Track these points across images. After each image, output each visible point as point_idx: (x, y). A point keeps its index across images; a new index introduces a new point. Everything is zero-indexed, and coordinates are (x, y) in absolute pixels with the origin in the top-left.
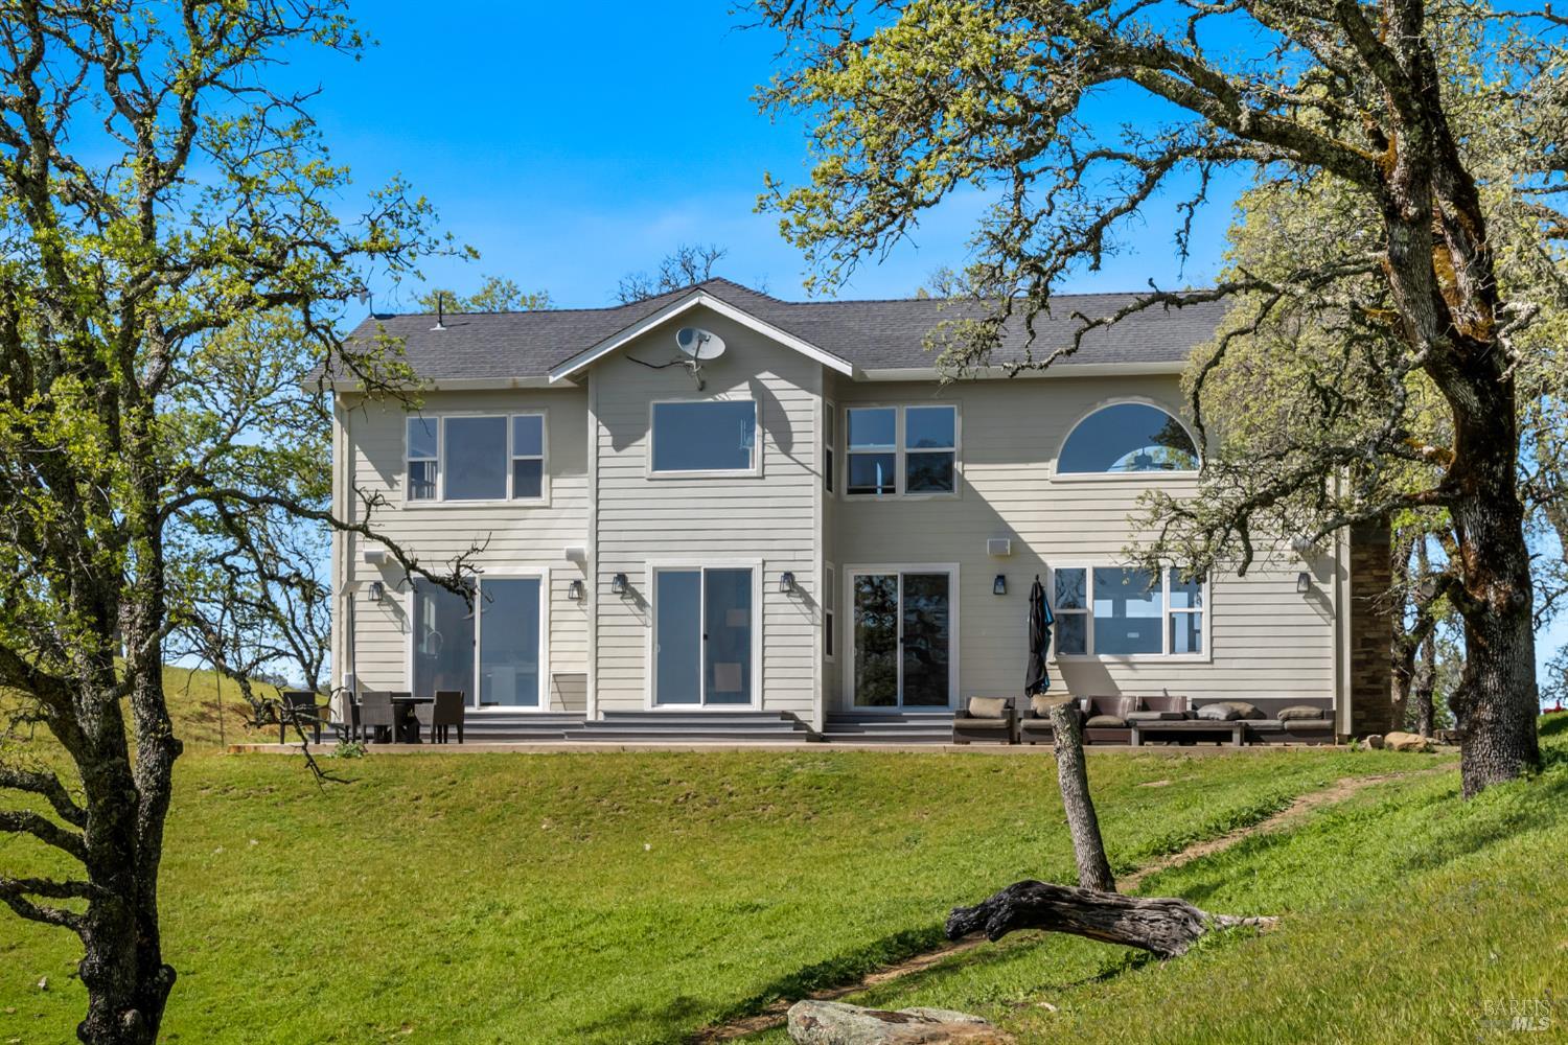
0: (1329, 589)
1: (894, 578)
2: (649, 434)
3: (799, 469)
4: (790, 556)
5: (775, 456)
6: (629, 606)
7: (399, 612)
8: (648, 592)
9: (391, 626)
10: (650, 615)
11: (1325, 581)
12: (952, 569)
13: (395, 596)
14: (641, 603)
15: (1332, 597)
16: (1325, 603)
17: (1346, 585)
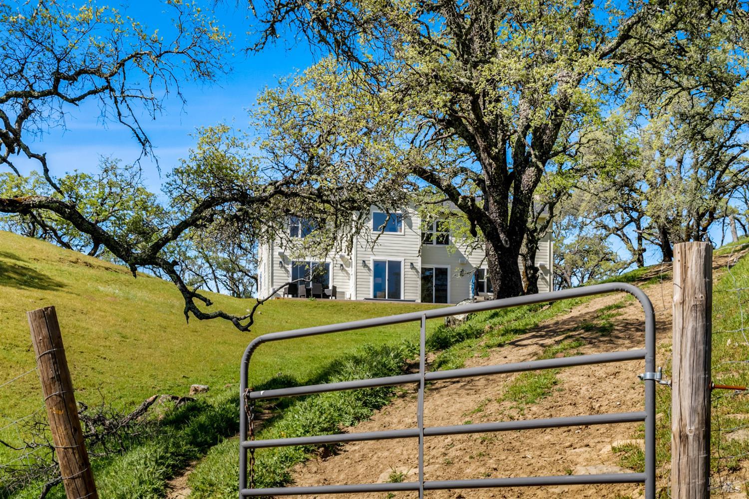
0: (548, 278)
1: (432, 269)
2: (372, 220)
3: (414, 234)
4: (412, 258)
5: (408, 230)
6: (365, 270)
7: (287, 271)
8: (372, 267)
9: (284, 275)
10: (372, 273)
11: (546, 275)
12: (449, 267)
13: (286, 266)
14: (369, 270)
15: (548, 280)
16: (547, 282)
17: (552, 277)
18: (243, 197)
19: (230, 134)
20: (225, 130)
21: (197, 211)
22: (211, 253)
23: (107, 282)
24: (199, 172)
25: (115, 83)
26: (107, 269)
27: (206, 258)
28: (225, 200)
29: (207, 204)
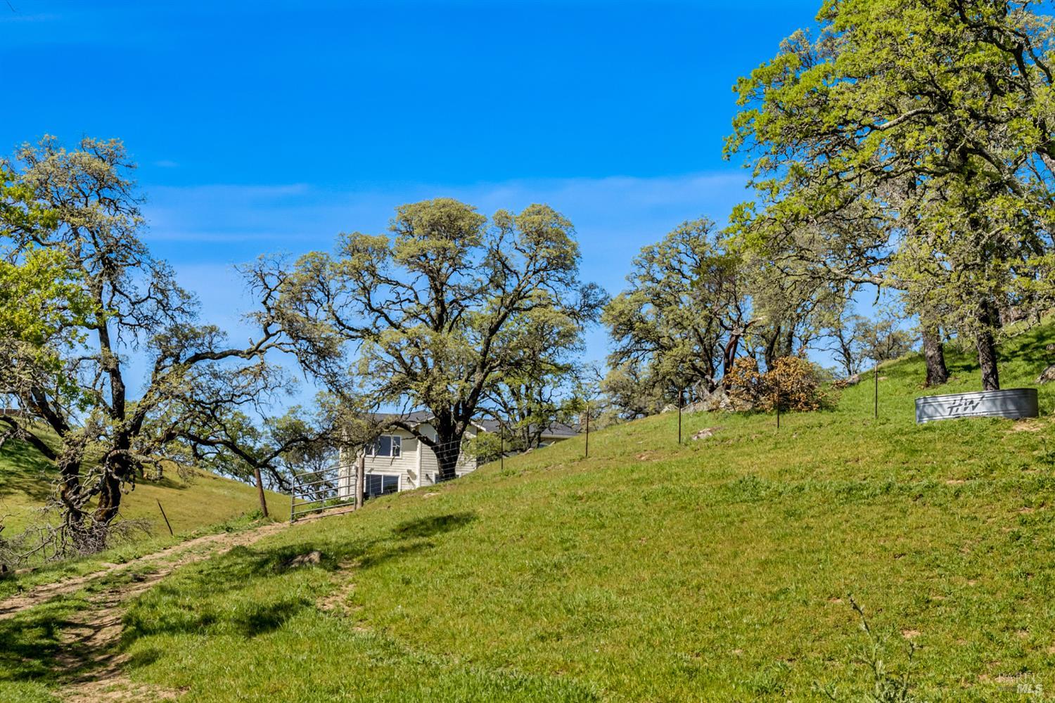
18: (306, 440)
19: (302, 409)
20: (300, 407)
21: (286, 445)
22: (298, 469)
23: (217, 487)
24: (287, 429)
25: (255, 398)
26: (215, 478)
27: (294, 473)
28: (298, 440)
29: (290, 442)
